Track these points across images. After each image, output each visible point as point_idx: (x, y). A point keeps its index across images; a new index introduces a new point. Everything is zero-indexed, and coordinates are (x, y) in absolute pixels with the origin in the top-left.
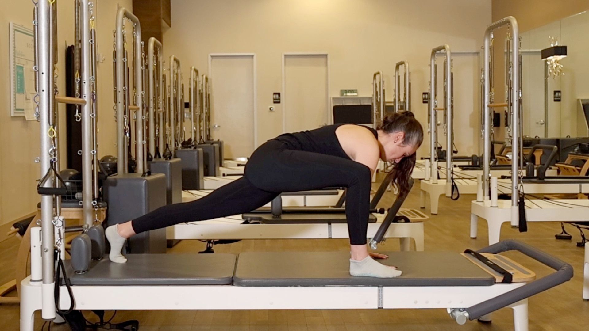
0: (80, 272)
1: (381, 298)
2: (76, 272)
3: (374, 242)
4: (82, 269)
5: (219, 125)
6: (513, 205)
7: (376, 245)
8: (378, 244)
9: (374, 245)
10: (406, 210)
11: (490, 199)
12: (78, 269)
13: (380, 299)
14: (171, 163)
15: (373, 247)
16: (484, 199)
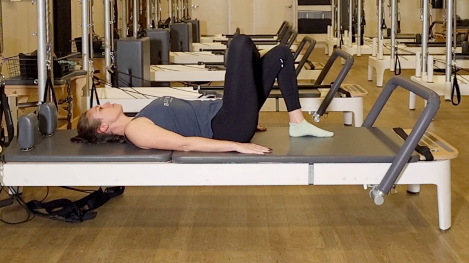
0: (26, 149)
1: (312, 175)
2: (22, 149)
3: (317, 115)
4: (28, 147)
5: (198, 6)
6: (446, 81)
7: (319, 118)
8: (321, 117)
9: (317, 118)
10: (349, 85)
11: (427, 74)
12: (24, 147)
13: (310, 176)
14: (142, 42)
15: (316, 120)
16: (421, 74)
